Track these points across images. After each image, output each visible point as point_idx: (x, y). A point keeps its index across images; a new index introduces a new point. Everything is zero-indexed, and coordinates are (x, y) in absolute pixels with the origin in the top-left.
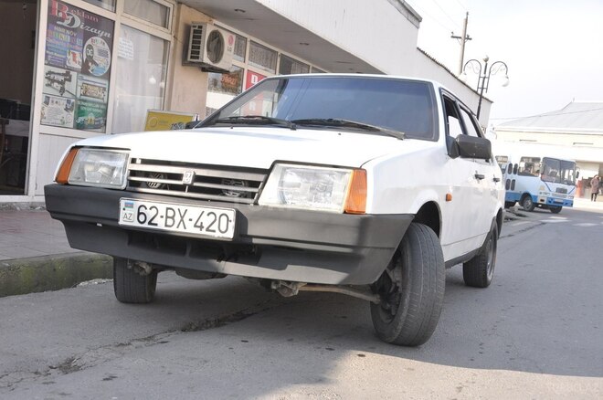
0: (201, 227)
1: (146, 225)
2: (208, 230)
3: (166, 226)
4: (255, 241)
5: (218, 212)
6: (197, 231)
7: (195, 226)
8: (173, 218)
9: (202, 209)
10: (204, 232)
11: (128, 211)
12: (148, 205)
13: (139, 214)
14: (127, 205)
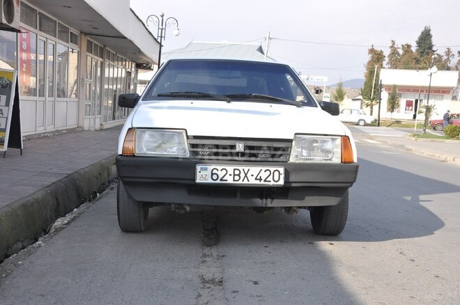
0: (260, 179)
1: (218, 181)
2: (265, 181)
3: (234, 180)
4: (293, 185)
5: (272, 169)
6: (258, 182)
7: (256, 179)
8: (239, 175)
9: (260, 168)
10: (262, 182)
11: (203, 173)
12: (220, 168)
13: (212, 174)
14: (202, 169)
